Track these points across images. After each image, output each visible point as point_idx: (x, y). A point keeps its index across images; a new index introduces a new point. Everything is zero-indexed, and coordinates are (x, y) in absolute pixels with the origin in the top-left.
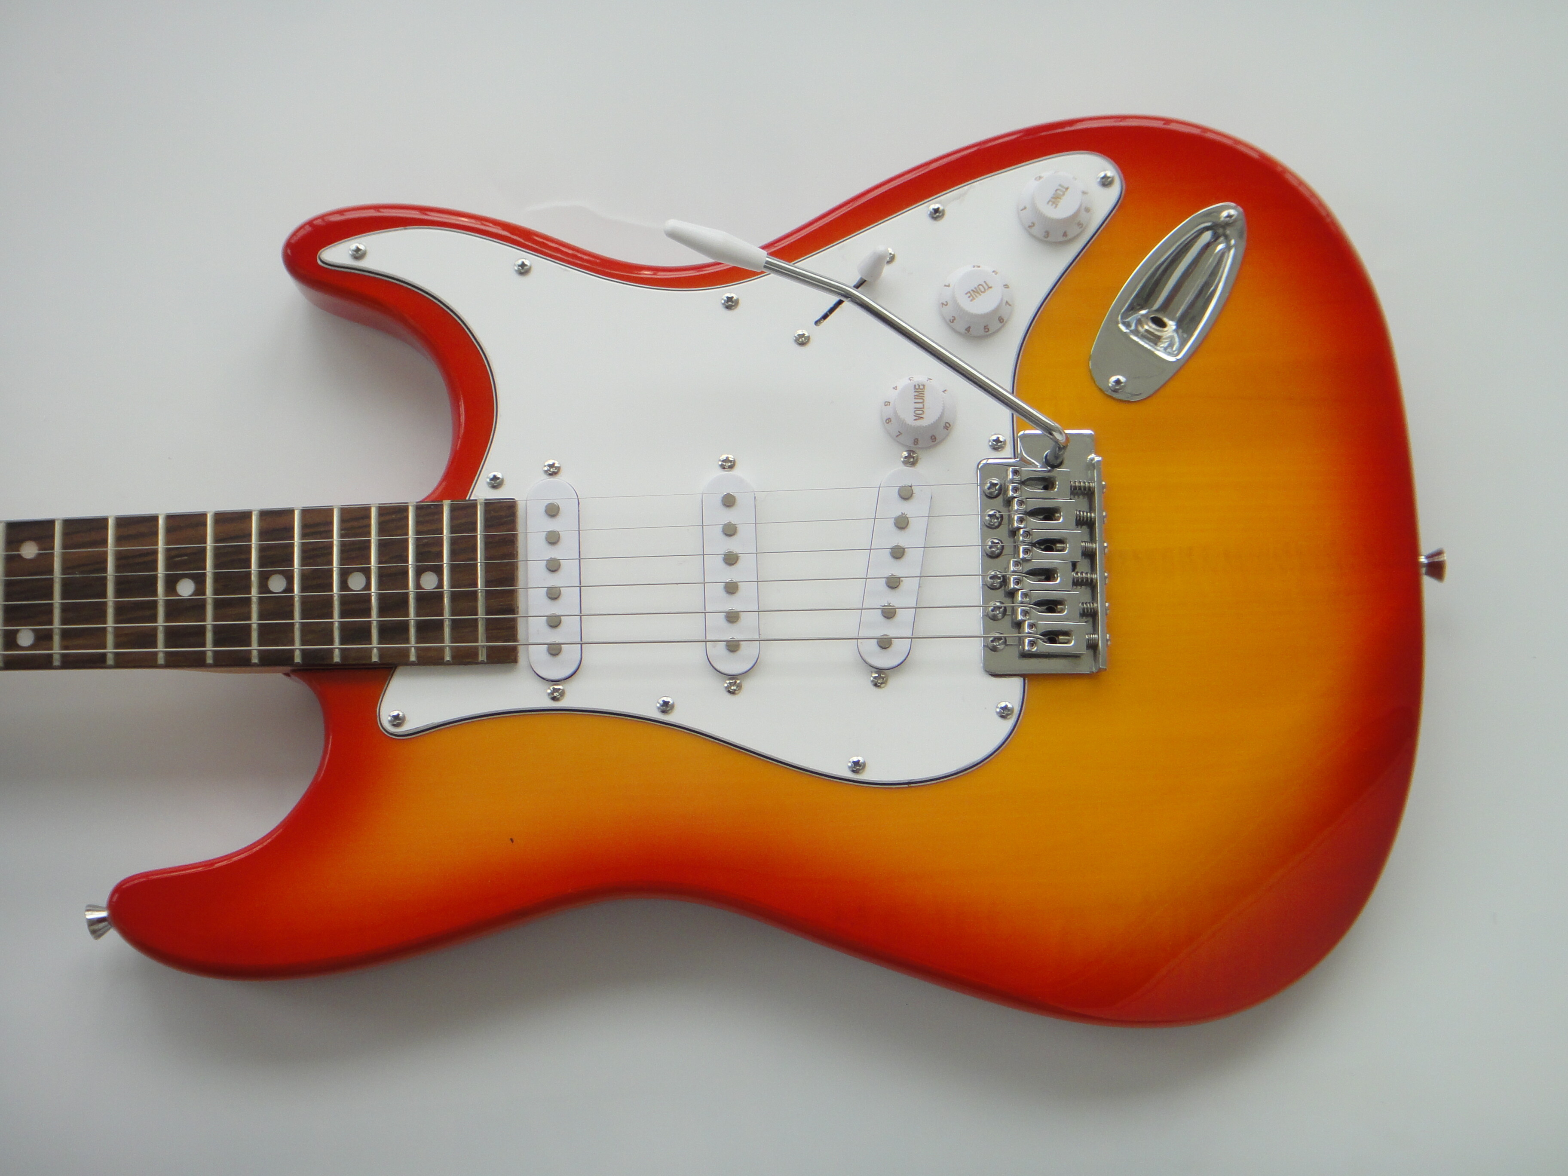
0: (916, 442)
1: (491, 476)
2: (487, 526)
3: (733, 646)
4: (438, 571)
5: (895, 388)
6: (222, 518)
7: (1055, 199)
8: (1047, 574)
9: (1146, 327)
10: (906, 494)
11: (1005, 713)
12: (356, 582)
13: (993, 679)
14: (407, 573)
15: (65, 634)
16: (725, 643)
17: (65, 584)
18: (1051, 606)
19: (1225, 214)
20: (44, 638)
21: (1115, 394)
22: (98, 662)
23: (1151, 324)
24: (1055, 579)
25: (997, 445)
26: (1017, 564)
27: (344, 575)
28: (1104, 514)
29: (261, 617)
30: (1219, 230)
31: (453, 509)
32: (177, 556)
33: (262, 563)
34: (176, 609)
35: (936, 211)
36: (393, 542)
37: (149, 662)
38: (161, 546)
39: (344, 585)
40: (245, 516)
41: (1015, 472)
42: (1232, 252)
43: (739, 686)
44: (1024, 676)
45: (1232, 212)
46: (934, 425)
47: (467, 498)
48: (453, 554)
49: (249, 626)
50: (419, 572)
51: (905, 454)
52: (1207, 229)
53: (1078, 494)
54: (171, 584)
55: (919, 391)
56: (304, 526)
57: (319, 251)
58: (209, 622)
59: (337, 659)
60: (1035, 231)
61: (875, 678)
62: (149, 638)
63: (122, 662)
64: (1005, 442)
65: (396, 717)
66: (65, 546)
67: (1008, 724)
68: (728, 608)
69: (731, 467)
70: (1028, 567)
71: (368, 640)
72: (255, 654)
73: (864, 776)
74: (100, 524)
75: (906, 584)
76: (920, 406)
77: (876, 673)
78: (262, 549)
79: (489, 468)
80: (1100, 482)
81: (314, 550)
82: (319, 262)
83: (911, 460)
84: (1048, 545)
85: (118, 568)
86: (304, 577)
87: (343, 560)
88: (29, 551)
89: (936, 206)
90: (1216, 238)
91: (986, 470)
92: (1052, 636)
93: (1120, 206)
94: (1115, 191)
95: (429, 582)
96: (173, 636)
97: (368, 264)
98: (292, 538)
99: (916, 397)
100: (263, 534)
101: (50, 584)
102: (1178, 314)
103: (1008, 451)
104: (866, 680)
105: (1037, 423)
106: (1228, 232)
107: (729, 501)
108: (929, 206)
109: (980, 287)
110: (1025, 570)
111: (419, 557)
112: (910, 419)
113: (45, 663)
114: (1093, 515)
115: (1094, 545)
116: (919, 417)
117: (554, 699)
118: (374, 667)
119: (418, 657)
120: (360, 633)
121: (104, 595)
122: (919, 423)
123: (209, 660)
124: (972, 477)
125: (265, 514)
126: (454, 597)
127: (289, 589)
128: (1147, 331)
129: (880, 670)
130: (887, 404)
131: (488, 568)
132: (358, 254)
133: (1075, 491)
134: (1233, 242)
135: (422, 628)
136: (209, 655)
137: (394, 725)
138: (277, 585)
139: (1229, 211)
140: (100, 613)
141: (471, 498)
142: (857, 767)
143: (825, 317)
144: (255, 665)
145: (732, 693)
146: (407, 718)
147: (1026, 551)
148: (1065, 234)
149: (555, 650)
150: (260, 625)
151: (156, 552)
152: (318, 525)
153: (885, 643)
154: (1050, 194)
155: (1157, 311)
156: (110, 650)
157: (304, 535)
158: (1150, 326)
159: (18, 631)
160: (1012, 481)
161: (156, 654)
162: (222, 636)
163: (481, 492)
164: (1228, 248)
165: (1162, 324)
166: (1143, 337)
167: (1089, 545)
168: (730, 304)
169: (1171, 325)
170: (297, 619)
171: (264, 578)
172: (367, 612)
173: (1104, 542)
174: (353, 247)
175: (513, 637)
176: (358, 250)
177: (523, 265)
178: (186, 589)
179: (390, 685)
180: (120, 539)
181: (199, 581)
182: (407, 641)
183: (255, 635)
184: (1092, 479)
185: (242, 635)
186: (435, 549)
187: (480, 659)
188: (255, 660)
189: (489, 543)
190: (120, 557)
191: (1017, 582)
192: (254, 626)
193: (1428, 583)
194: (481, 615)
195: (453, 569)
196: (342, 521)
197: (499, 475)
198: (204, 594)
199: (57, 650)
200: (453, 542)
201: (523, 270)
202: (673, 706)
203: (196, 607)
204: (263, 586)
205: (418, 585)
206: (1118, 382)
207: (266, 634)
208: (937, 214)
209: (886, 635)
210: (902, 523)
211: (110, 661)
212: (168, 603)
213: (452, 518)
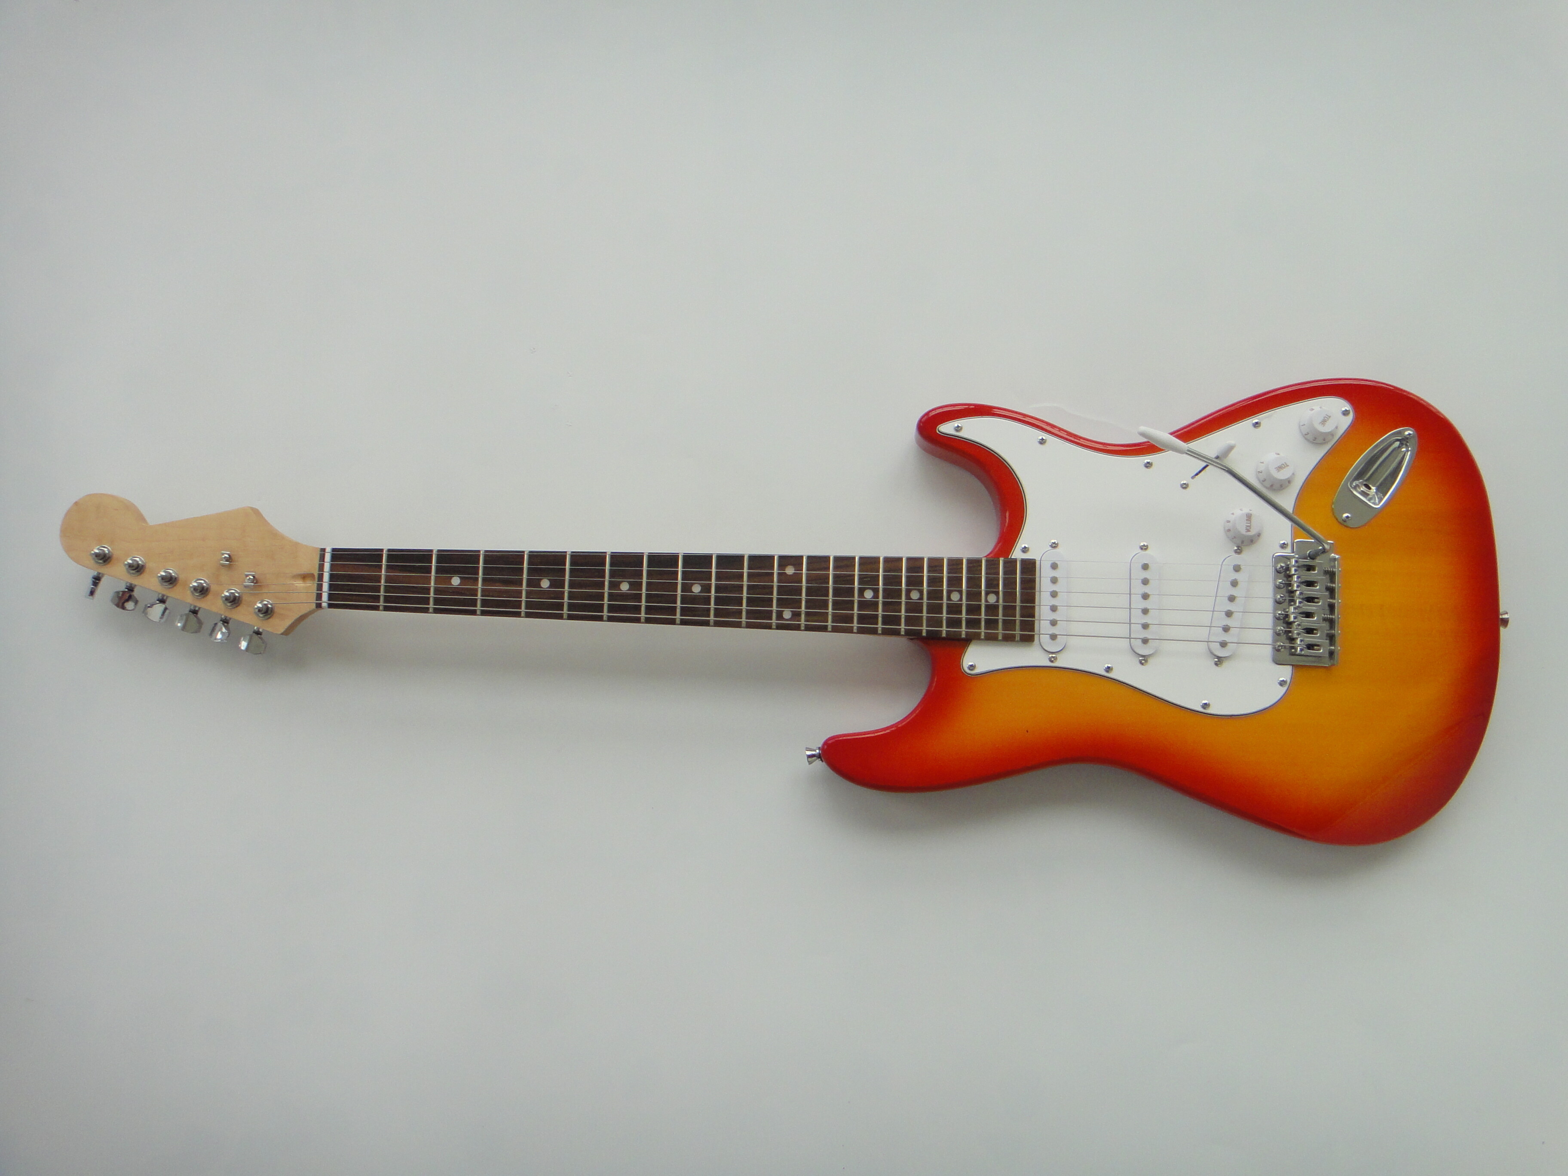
0: (1243, 542)
1: (1023, 546)
2: (1022, 572)
3: (1145, 641)
4: (997, 593)
5: (1233, 514)
6: (887, 560)
7: (1324, 422)
8: (1308, 615)
9: (1362, 489)
10: (1237, 569)
11: (1282, 683)
12: (955, 597)
13: (1277, 665)
14: (981, 593)
15: (807, 614)
16: (1140, 640)
17: (808, 588)
18: (1310, 631)
19: (1407, 433)
20: (796, 615)
21: (1344, 523)
22: (824, 629)
23: (1364, 487)
24: (1313, 617)
25: (1283, 546)
26: (1295, 609)
27: (949, 593)
28: (1340, 585)
29: (906, 611)
30: (1404, 441)
31: (1005, 563)
32: (865, 578)
33: (907, 584)
34: (863, 605)
35: (1257, 423)
36: (974, 578)
37: (850, 630)
38: (856, 573)
39: (949, 598)
40: (900, 560)
41: (1296, 562)
42: (1409, 453)
43: (1146, 661)
44: (1293, 665)
45: (1411, 432)
46: (1254, 535)
47: (1010, 557)
48: (1004, 585)
49: (900, 616)
50: (987, 594)
51: (1236, 548)
52: (1398, 440)
53: (1327, 574)
54: (861, 591)
55: (1249, 517)
56: (929, 567)
57: (938, 425)
58: (880, 612)
59: (944, 635)
60: (1308, 437)
61: (1216, 661)
62: (849, 619)
63: (835, 630)
64: (1287, 544)
65: (971, 666)
66: (808, 570)
67: (1284, 689)
68: (1144, 621)
69: (1146, 549)
70: (1301, 611)
71: (961, 627)
72: (903, 630)
73: (1208, 711)
74: (826, 559)
75: (1235, 615)
76: (1249, 525)
77: (1217, 658)
78: (907, 577)
79: (1022, 543)
80: (1338, 568)
81: (934, 578)
82: (937, 432)
83: (1239, 551)
84: (1310, 600)
85: (835, 582)
86: (929, 592)
87: (949, 585)
88: (790, 571)
89: (1256, 421)
90: (1401, 444)
91: (1278, 559)
92: (1310, 647)
93: (1353, 425)
94: (1351, 417)
95: (992, 599)
96: (862, 619)
97: (963, 434)
98: (923, 572)
99: (1247, 520)
100: (909, 570)
101: (800, 588)
102: (1378, 484)
103: (1289, 549)
104: (1211, 662)
105: (1313, 536)
106: (1408, 444)
107: (1145, 567)
108: (1253, 420)
109: (1283, 466)
110: (1299, 612)
111: (987, 586)
112: (1243, 531)
113: (797, 628)
114: (1334, 585)
115: (1334, 601)
116: (1248, 531)
117: (1052, 662)
118: (963, 640)
119: (985, 636)
120: (956, 623)
121: (827, 595)
122: (1249, 534)
123: (880, 632)
124: (1269, 562)
125: (909, 559)
126: (1005, 607)
127: (921, 598)
128: (1362, 491)
129: (1218, 658)
130: (1228, 522)
131: (1022, 594)
132: (958, 429)
133: (1326, 572)
134: (1410, 449)
135: (988, 622)
136: (880, 629)
137: (969, 669)
138: (915, 595)
139: (1409, 432)
140: (825, 605)
141: (1012, 557)
142: (1205, 706)
143: (1197, 474)
144: (902, 635)
145: (1142, 664)
146: (977, 666)
147: (1300, 603)
148: (1324, 440)
149: (1053, 637)
150: (906, 616)
151: (854, 575)
152: (936, 566)
153: (1223, 644)
154: (1321, 419)
155: (1366, 480)
156: (830, 624)
157: (929, 571)
158: (1363, 488)
159: (783, 611)
160: (1294, 566)
161: (853, 627)
162: (886, 620)
163: (1017, 554)
164: (1408, 451)
165: (1370, 488)
166: (1359, 493)
167: (1331, 601)
168: (1148, 465)
169: (1374, 489)
170: (925, 614)
171: (908, 592)
172: (960, 613)
173: (1339, 599)
174: (956, 425)
175: (1033, 630)
176: (958, 426)
177: (1042, 439)
178: (869, 595)
179: (968, 650)
180: (836, 568)
181: (876, 591)
182: (980, 628)
183: (903, 620)
184: (1334, 566)
185: (896, 620)
186: (995, 582)
187: (1016, 640)
188: (903, 633)
189: (1023, 581)
190: (836, 577)
191: (1295, 618)
192: (903, 616)
193: (1502, 629)
194: (1018, 618)
195: (1005, 593)
196: (949, 565)
197: (1027, 546)
198: (878, 598)
199: (803, 622)
200: (1005, 580)
201: (1042, 442)
202: (1112, 669)
203: (873, 605)
204: (908, 596)
205: (986, 601)
206: (1347, 517)
207: (909, 620)
208: (1257, 425)
209: (1225, 641)
210: (1234, 584)
211: (830, 629)
212: (859, 602)
213: (1004, 567)
